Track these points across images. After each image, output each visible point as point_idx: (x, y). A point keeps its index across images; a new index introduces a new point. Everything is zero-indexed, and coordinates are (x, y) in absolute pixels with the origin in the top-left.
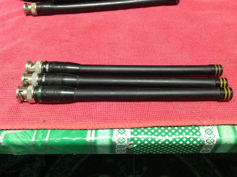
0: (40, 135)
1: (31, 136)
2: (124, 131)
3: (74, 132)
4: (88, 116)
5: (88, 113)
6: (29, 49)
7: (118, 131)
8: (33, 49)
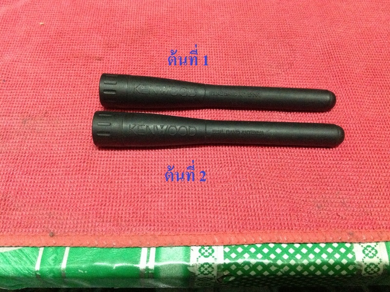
0: (51, 258)
1: (34, 259)
2: (210, 251)
3: (115, 251)
4: (141, 219)
5: (142, 212)
6: (27, 75)
7: (200, 251)
8: (35, 75)
